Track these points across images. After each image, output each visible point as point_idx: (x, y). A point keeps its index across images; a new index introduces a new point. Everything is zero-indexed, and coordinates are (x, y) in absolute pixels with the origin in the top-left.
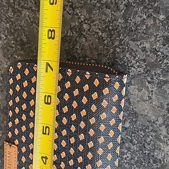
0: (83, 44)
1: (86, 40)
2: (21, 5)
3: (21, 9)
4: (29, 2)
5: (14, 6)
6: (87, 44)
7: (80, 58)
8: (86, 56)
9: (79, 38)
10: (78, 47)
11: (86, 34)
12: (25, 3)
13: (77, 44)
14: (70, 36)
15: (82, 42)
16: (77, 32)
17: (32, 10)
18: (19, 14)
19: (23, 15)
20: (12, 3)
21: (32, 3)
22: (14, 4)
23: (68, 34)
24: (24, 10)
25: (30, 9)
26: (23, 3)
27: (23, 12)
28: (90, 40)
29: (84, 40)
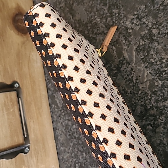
0: (156, 48)
1: (159, 44)
2: (94, 33)
3: (95, 36)
4: (101, 28)
5: (89, 36)
6: (160, 47)
7: (157, 62)
8: (162, 59)
9: (152, 43)
10: (153, 53)
11: (157, 38)
12: (98, 30)
13: (150, 50)
14: (142, 45)
15: (155, 47)
16: (148, 39)
17: (104, 33)
18: (95, 41)
19: (98, 40)
20: (87, 34)
21: (104, 27)
22: (89, 34)
23: (141, 44)
24: (98, 36)
25: (103, 34)
26: (95, 31)
27: (97, 38)
28: (162, 43)
29: (156, 44)
